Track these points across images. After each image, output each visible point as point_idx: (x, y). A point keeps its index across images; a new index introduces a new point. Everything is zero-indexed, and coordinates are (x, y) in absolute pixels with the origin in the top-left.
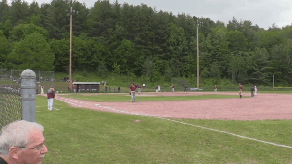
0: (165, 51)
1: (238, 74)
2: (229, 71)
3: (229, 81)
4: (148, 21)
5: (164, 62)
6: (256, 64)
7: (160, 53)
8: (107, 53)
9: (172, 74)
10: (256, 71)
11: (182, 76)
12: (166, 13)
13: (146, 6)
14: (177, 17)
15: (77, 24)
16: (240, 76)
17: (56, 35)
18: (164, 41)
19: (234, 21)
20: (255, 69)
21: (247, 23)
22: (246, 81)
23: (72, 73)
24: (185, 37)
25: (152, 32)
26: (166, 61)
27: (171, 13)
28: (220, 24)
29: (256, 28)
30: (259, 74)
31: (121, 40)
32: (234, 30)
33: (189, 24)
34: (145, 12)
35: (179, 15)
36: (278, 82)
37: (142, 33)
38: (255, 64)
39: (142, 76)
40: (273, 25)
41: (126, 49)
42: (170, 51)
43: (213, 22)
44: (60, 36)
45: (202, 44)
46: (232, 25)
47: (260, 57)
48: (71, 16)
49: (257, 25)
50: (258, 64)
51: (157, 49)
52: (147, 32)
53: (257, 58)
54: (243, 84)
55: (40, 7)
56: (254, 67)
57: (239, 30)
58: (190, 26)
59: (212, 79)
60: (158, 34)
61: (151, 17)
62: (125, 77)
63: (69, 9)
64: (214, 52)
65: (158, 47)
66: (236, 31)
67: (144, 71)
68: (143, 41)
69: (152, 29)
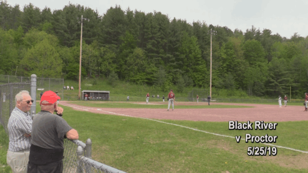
0: (178, 60)
1: (254, 86)
2: (244, 82)
3: (243, 93)
4: (160, 28)
5: (177, 71)
6: (273, 75)
7: (173, 62)
8: (119, 61)
9: (185, 84)
10: (273, 82)
11: (194, 86)
12: (180, 21)
13: (160, 13)
14: (192, 25)
15: (88, 31)
16: (256, 88)
17: (68, 42)
18: (176, 50)
19: (253, 30)
20: (272, 80)
21: (267, 32)
22: (263, 93)
23: (81, 81)
24: (198, 46)
25: (164, 40)
26: (178, 70)
27: (185, 22)
28: (238, 33)
29: (277, 38)
30: (276, 85)
31: (133, 48)
32: (251, 39)
33: (204, 33)
34: (160, 19)
35: (194, 24)
36: (296, 94)
37: (153, 41)
38: (271, 74)
39: (154, 86)
40: (295, 35)
41: (137, 57)
42: (182, 60)
43: (230, 30)
44: (71, 43)
45: (216, 53)
46: (250, 35)
47: (277, 67)
48: (82, 24)
49: (277, 34)
50: (276, 75)
51: (169, 57)
52: (160, 40)
53: (275, 69)
54: (260, 96)
55: (52, 13)
56: (271, 78)
57: (256, 40)
58: (204, 35)
59: (226, 90)
60: (171, 42)
61: (163, 26)
62: (135, 86)
63: (80, 16)
64: (230, 62)
65: (170, 56)
66: (254, 40)
67: (156, 80)
68: (155, 49)
69: (164, 37)
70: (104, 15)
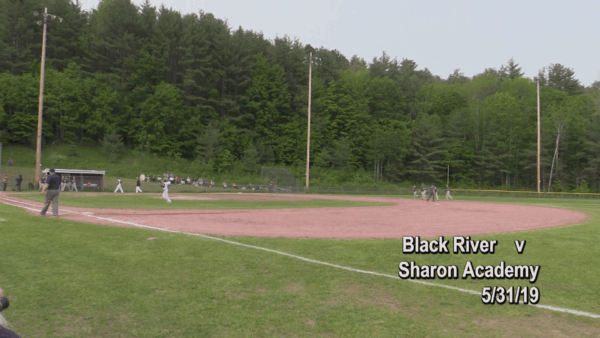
0: (244, 110)
1: (385, 162)
2: (368, 157)
3: (367, 176)
4: (212, 47)
5: (243, 133)
6: (419, 145)
7: (235, 114)
8: (126, 109)
9: (258, 159)
10: (419, 157)
11: (277, 162)
12: (250, 34)
13: (210, 16)
14: (273, 43)
15: (59, 44)
16: (389, 167)
17: (12, 64)
18: (243, 91)
19: (385, 60)
20: (417, 154)
21: (409, 65)
22: (401, 177)
23: (42, 148)
24: (287, 85)
25: (219, 71)
26: (245, 130)
27: (261, 36)
28: (357, 63)
29: (425, 76)
30: (424, 163)
31: (155, 82)
32: (382, 76)
33: (297, 60)
34: (209, 28)
35: (278, 41)
36: (458, 179)
37: (197, 71)
38: (416, 143)
39: (197, 160)
40: (456, 72)
41: (164, 102)
42: (253, 111)
43: (344, 58)
44: (20, 67)
45: (318, 100)
46: (380, 68)
47: (427, 131)
48: (45, 26)
49: (426, 69)
50: (422, 144)
51: (228, 105)
52: (210, 69)
53: (422, 134)
54: (396, 182)
56: (415, 150)
57: (391, 78)
58: (297, 63)
59: (336, 172)
60: (231, 75)
61: (217, 41)
62: (162, 160)
63: (41, 11)
64: (342, 119)
65: (231, 102)
66: (386, 78)
67: (202, 150)
68: (201, 88)
69: (219, 65)
70: (94, 11)
